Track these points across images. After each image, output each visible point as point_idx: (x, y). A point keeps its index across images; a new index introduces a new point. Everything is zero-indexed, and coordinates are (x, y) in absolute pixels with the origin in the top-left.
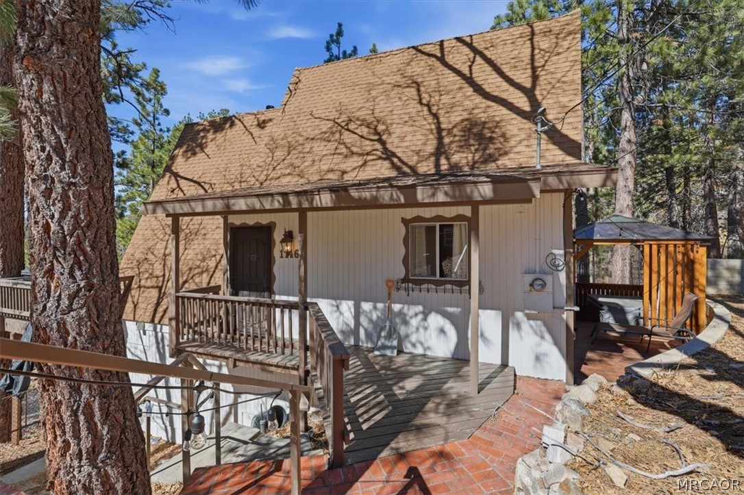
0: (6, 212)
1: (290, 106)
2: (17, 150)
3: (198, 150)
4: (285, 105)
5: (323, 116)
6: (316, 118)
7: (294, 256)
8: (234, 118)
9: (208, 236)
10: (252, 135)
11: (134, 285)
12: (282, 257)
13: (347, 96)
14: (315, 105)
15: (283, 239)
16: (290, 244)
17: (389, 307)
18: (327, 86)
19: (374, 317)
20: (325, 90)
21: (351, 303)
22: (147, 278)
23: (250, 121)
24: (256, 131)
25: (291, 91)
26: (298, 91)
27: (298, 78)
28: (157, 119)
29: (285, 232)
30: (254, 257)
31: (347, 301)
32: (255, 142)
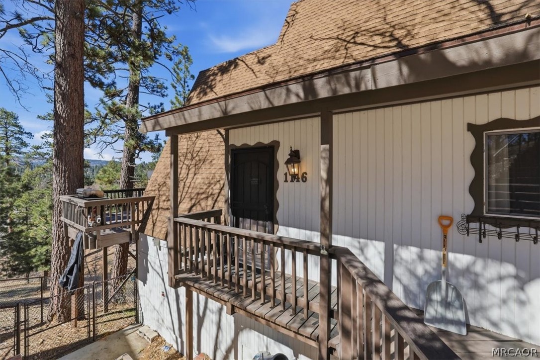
0: (70, 143)
1: (288, 35)
2: (77, 95)
3: (208, 90)
4: (284, 35)
5: (323, 36)
6: (316, 40)
7: (300, 180)
8: (237, 61)
9: (214, 162)
10: (253, 70)
11: (154, 207)
12: (286, 181)
13: (349, 12)
14: (313, 28)
15: (288, 159)
16: (296, 165)
17: (445, 257)
18: (325, 9)
19: (420, 271)
20: (323, 13)
21: (380, 246)
22: (164, 201)
23: (251, 60)
24: (257, 68)
25: (288, 23)
26: (295, 21)
27: (295, 10)
28: (186, 82)
29: (291, 150)
30: (255, 181)
31: (374, 242)
32: (256, 75)
